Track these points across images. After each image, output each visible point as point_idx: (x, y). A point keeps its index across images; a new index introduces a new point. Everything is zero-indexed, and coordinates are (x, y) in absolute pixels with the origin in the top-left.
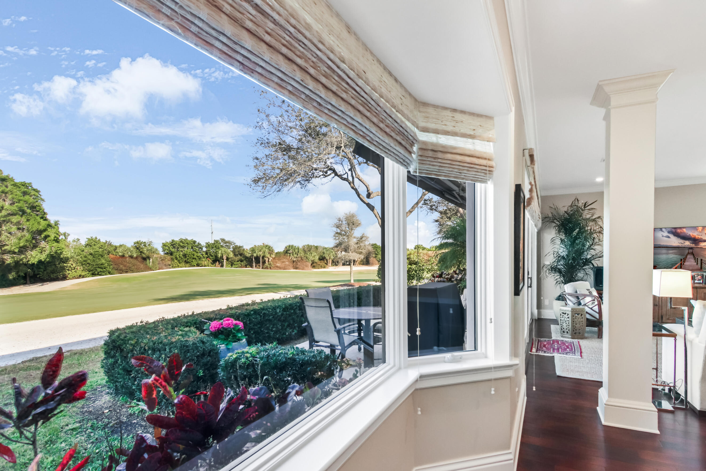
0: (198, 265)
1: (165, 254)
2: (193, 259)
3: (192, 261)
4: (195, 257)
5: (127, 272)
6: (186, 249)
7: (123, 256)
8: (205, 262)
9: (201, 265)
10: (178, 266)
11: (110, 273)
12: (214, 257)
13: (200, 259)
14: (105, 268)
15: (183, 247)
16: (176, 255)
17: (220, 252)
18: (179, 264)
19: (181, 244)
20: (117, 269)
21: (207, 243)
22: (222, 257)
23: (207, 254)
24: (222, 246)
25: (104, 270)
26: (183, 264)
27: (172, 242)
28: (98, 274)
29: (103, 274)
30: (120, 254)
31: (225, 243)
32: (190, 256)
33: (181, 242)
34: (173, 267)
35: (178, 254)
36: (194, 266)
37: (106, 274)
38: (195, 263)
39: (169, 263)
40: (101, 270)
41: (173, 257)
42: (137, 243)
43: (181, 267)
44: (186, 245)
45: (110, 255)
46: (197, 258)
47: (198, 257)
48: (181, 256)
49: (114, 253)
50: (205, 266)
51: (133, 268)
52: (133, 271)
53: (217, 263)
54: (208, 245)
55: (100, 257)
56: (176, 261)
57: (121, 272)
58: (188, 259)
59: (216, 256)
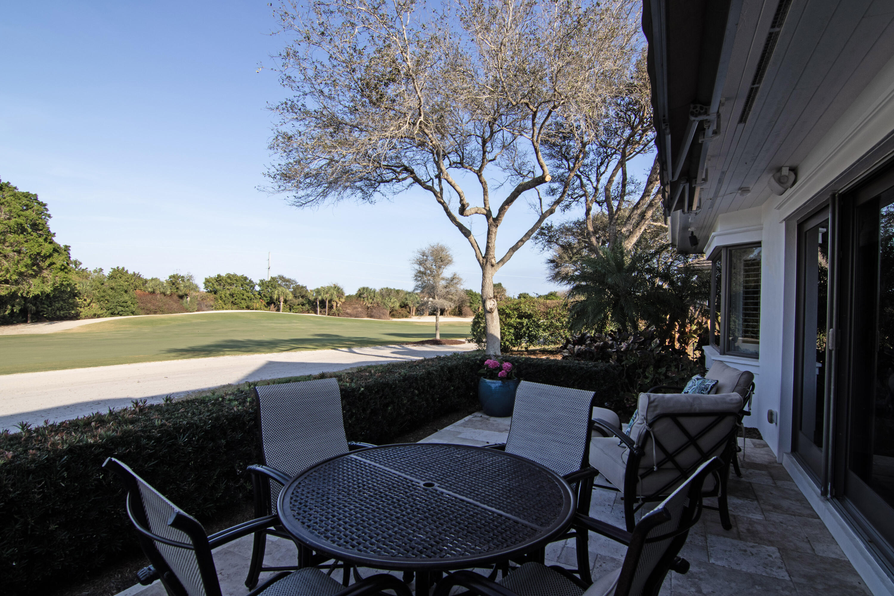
0: (248, 308)
1: (208, 292)
2: (243, 299)
3: (240, 303)
4: (245, 297)
5: (155, 313)
6: (234, 287)
7: (153, 293)
8: (257, 303)
9: (251, 308)
10: (223, 308)
11: (133, 313)
12: (269, 298)
13: (251, 300)
14: (127, 307)
15: (231, 284)
16: (222, 294)
17: (276, 292)
18: (224, 306)
19: (229, 281)
20: (144, 309)
21: (261, 281)
22: (278, 299)
23: (260, 294)
24: (280, 285)
25: (127, 309)
26: (230, 305)
27: (218, 278)
28: (118, 314)
29: (125, 314)
30: (150, 290)
31: (284, 282)
32: (238, 295)
33: (229, 278)
34: (216, 309)
35: (223, 292)
36: (243, 308)
37: (128, 315)
38: (244, 304)
39: (212, 303)
40: (123, 309)
41: (217, 296)
42: (174, 276)
43: (226, 309)
44: (235, 281)
45: (137, 290)
46: (247, 299)
47: (248, 297)
48: (227, 295)
49: (142, 288)
50: (256, 309)
51: (164, 307)
52: (163, 312)
53: (272, 306)
54: (262, 283)
55: (123, 292)
56: (220, 301)
57: (148, 312)
58: (236, 299)
59: (271, 297)
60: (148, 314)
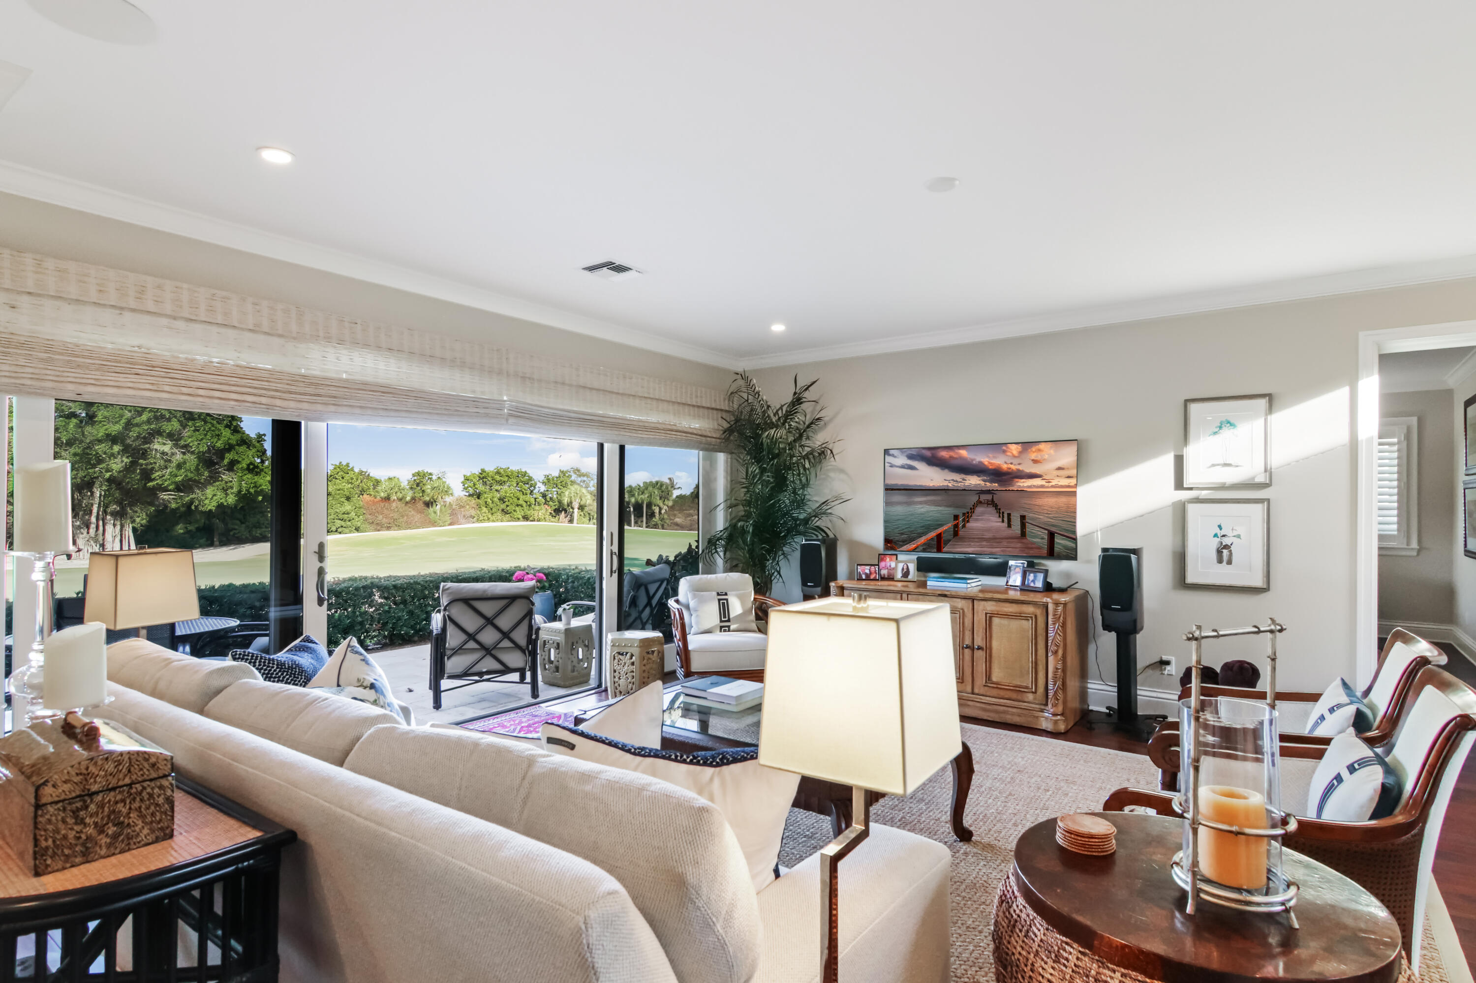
0: (526, 518)
1: (470, 495)
2: (518, 505)
3: (515, 511)
4: (521, 502)
5: (388, 528)
6: (505, 487)
7: (387, 499)
8: (543, 511)
9: (531, 519)
10: (489, 519)
11: (357, 529)
12: (557, 503)
13: (530, 506)
14: (349, 521)
15: (501, 483)
16: (487, 498)
17: (567, 493)
18: (490, 516)
19: (498, 478)
20: (373, 523)
21: (547, 476)
22: (570, 504)
23: (544, 496)
24: (573, 483)
25: (349, 523)
26: (499, 515)
27: (481, 474)
28: (336, 531)
29: (347, 530)
30: (382, 495)
31: (580, 476)
32: (511, 500)
33: (498, 473)
34: (478, 521)
35: (490, 496)
36: (519, 519)
37: (350, 532)
38: (519, 513)
39: (473, 512)
40: (343, 523)
41: (481, 501)
42: (418, 474)
43: (493, 521)
44: (506, 479)
45: (365, 496)
46: (524, 504)
47: (526, 502)
48: (496, 499)
49: (372, 493)
50: (539, 520)
51: (401, 520)
52: (399, 527)
53: (563, 514)
54: (548, 481)
55: (343, 500)
56: (484, 509)
57: (379, 528)
58: (507, 506)
59: (560, 502)
60: (379, 530)
